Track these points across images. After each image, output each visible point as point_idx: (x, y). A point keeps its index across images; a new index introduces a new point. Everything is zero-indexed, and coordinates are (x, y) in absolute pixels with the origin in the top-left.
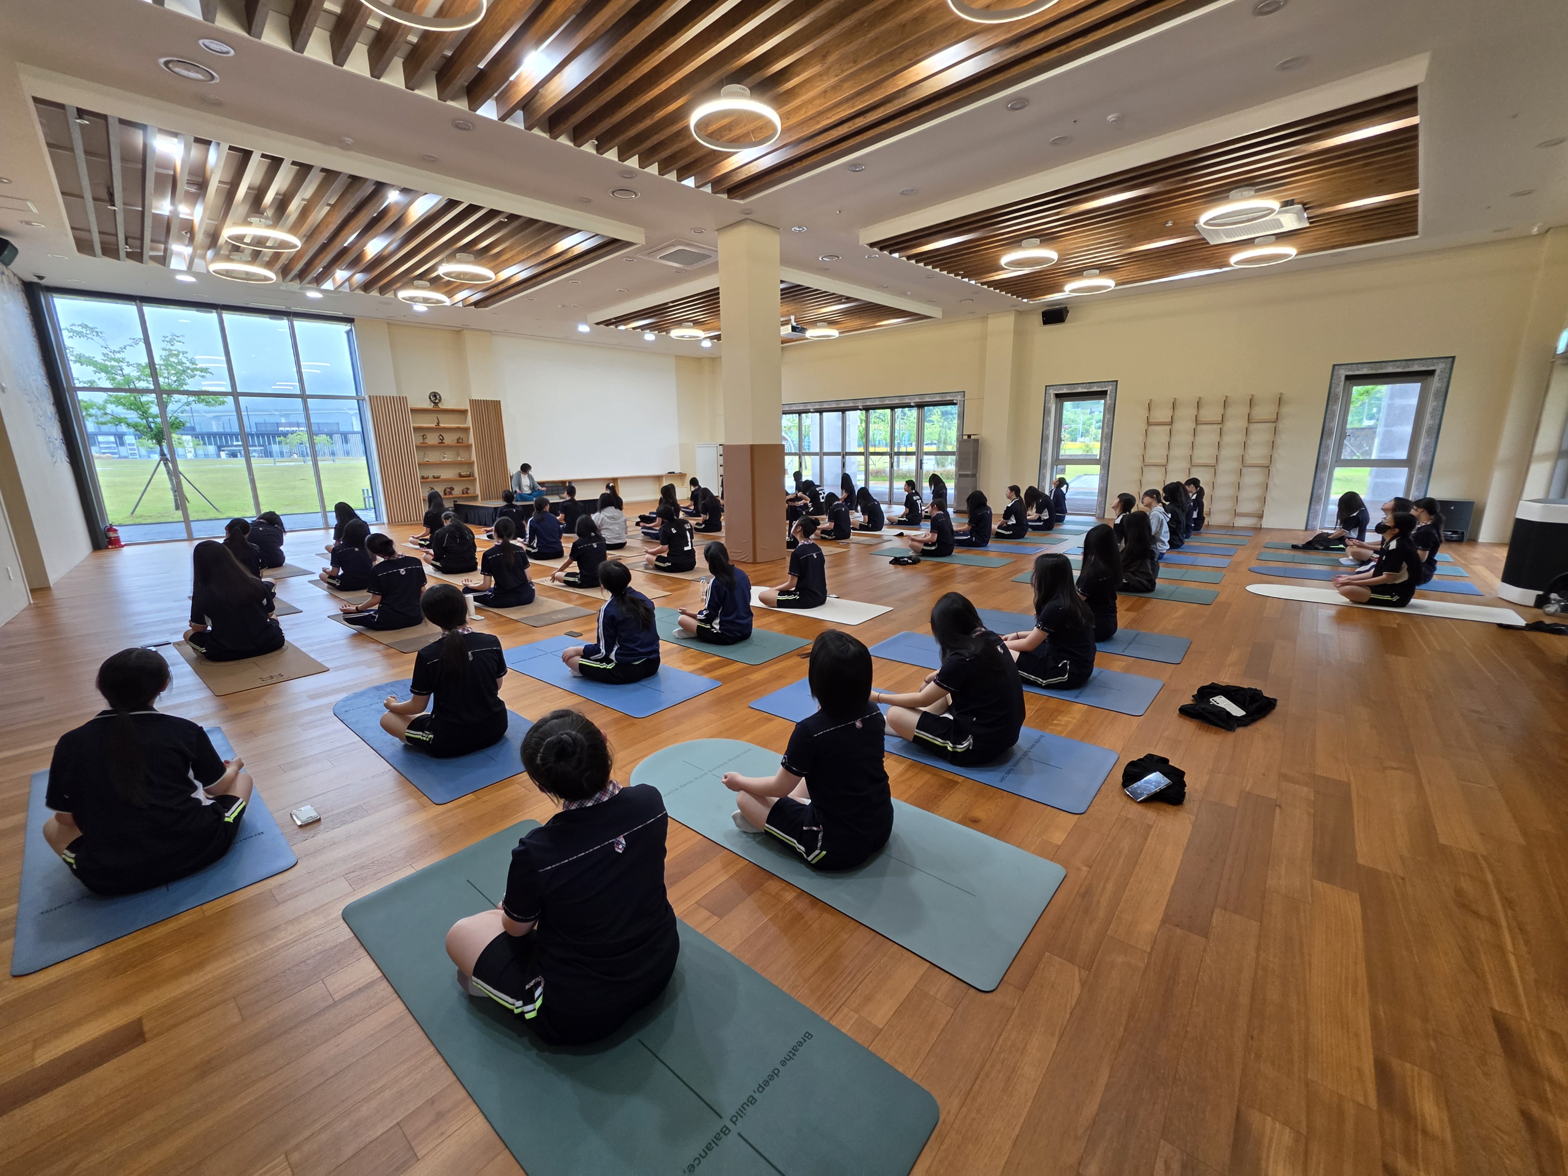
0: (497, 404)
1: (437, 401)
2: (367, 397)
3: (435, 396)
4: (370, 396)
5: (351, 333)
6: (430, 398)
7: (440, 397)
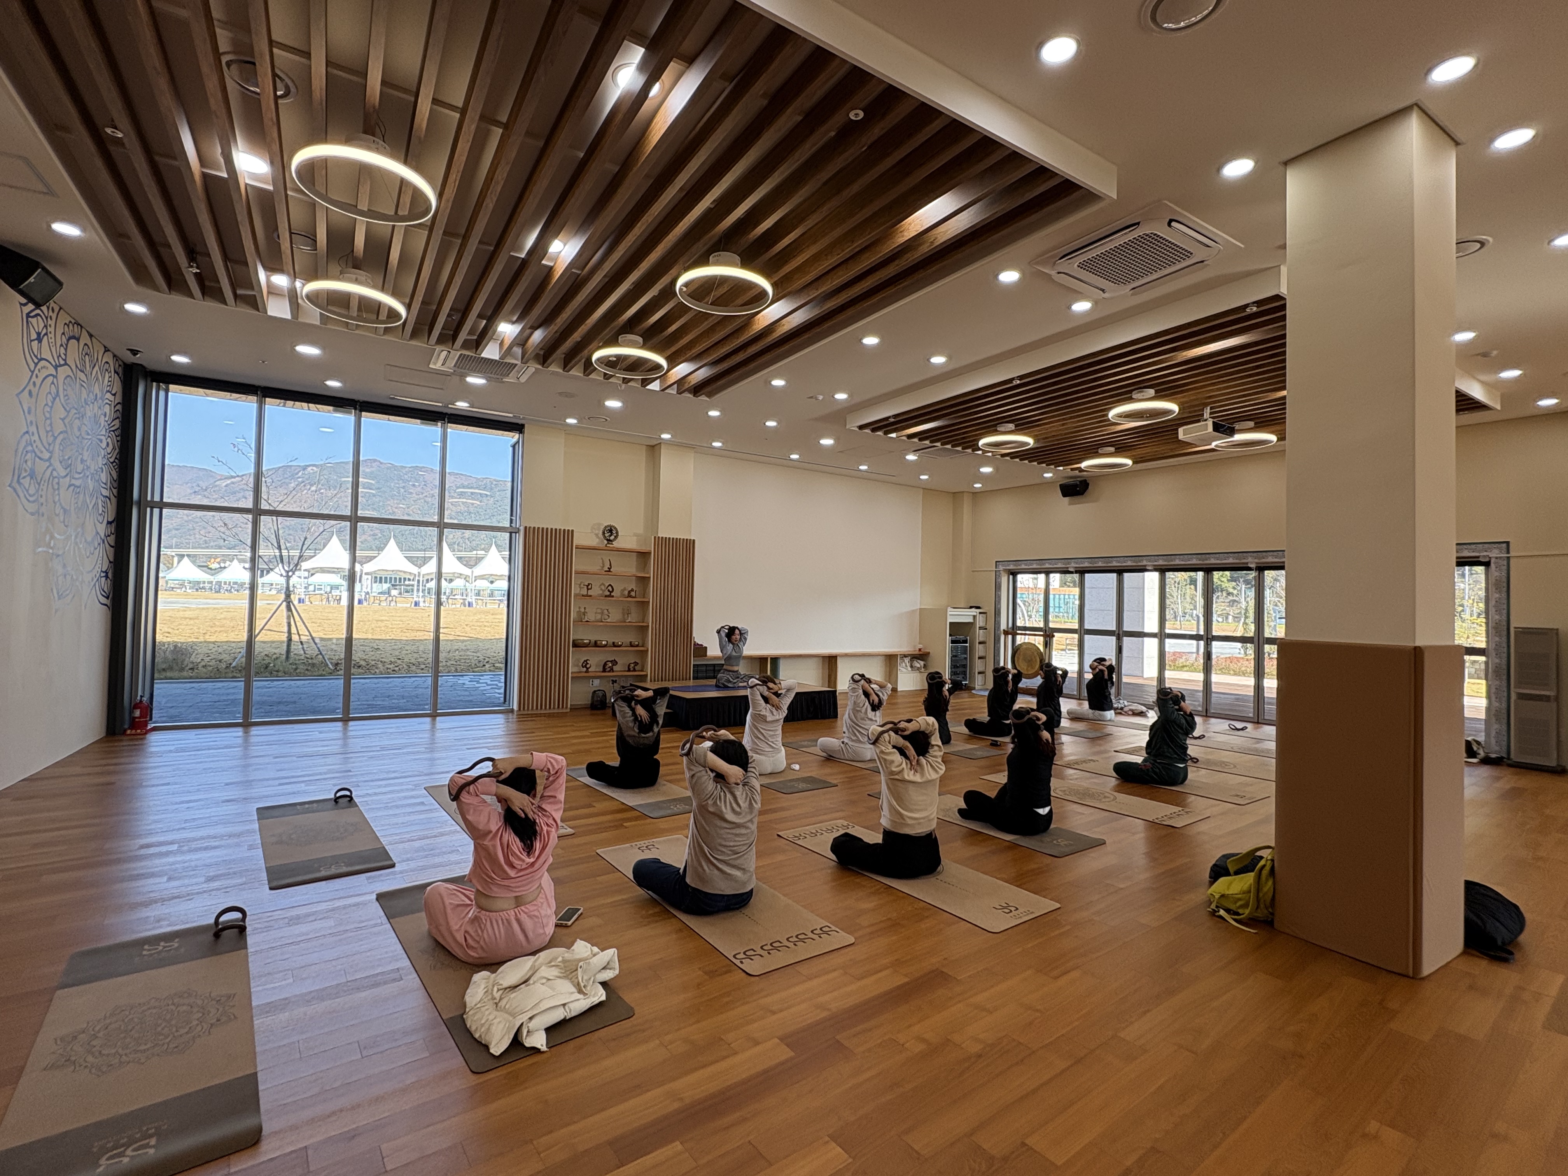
0: (690, 545)
1: (612, 538)
2: (522, 529)
3: (611, 531)
4: (526, 528)
5: (517, 446)
6: (604, 533)
7: (617, 533)
